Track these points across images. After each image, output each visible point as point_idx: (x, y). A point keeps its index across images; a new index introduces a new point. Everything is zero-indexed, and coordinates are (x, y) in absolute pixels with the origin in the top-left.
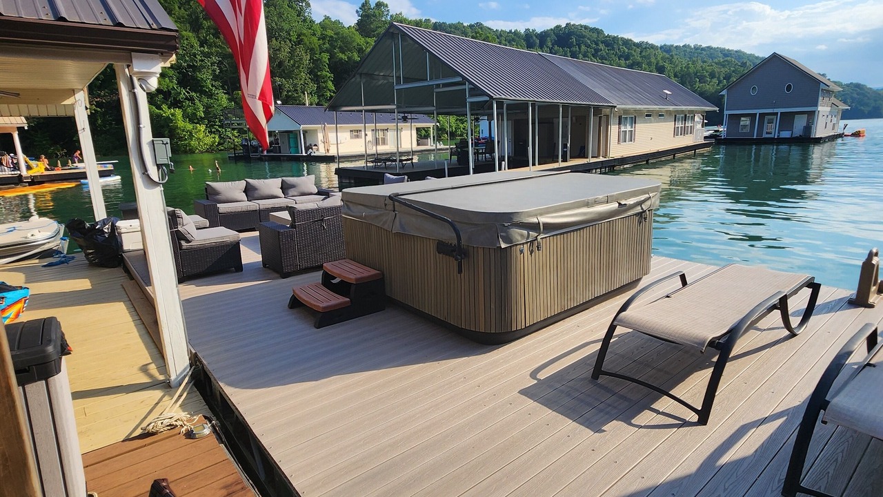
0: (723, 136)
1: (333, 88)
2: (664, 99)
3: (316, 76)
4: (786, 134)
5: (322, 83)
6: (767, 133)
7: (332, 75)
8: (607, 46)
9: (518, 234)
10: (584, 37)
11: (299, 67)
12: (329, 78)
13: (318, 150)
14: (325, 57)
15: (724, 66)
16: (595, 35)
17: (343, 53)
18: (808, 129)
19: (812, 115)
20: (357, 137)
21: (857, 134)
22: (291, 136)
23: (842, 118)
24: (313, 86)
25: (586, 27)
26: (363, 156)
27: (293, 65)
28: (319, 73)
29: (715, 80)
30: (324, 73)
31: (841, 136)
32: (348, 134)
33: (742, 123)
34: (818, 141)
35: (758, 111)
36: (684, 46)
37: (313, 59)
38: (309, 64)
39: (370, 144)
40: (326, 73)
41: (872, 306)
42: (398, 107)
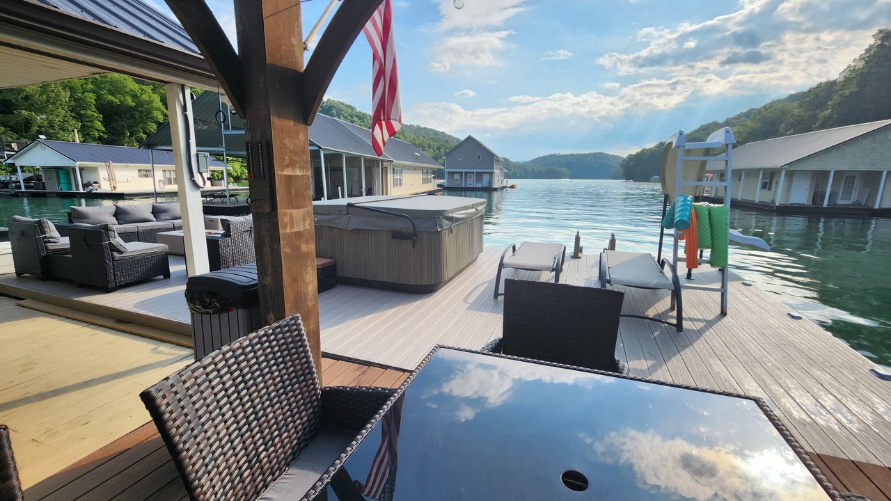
0: (446, 185)
1: (103, 129)
2: (416, 159)
3: (80, 114)
4: (479, 185)
5: (87, 121)
6: (470, 184)
7: (101, 116)
8: (360, 119)
9: (445, 223)
10: (342, 110)
11: (54, 103)
12: (96, 118)
13: (99, 187)
14: (91, 98)
15: (435, 141)
16: (350, 110)
17: (113, 95)
18: (490, 182)
19: (491, 174)
20: (147, 176)
21: (512, 187)
22: (60, 172)
23: (505, 178)
24: (75, 124)
25: (343, 104)
26: (153, 194)
27: (48, 101)
28: (82, 112)
29: (431, 150)
30: (89, 112)
31: (505, 187)
32: (136, 173)
33: (455, 178)
34: (496, 190)
35: (464, 171)
36: (411, 125)
37: (74, 98)
38: (70, 101)
39: (161, 183)
40: (92, 112)
41: (580, 258)
42: (227, 150)
